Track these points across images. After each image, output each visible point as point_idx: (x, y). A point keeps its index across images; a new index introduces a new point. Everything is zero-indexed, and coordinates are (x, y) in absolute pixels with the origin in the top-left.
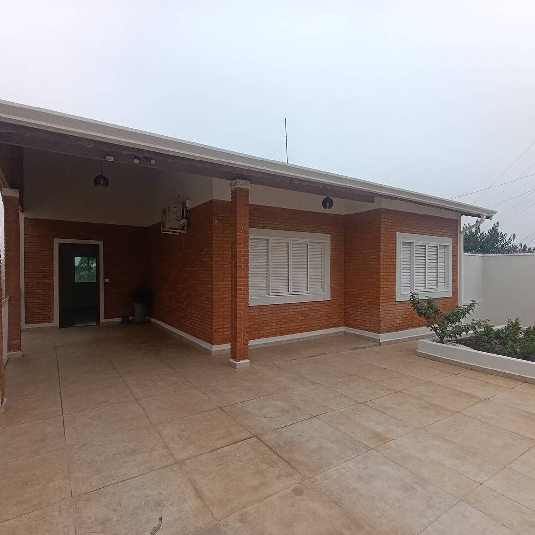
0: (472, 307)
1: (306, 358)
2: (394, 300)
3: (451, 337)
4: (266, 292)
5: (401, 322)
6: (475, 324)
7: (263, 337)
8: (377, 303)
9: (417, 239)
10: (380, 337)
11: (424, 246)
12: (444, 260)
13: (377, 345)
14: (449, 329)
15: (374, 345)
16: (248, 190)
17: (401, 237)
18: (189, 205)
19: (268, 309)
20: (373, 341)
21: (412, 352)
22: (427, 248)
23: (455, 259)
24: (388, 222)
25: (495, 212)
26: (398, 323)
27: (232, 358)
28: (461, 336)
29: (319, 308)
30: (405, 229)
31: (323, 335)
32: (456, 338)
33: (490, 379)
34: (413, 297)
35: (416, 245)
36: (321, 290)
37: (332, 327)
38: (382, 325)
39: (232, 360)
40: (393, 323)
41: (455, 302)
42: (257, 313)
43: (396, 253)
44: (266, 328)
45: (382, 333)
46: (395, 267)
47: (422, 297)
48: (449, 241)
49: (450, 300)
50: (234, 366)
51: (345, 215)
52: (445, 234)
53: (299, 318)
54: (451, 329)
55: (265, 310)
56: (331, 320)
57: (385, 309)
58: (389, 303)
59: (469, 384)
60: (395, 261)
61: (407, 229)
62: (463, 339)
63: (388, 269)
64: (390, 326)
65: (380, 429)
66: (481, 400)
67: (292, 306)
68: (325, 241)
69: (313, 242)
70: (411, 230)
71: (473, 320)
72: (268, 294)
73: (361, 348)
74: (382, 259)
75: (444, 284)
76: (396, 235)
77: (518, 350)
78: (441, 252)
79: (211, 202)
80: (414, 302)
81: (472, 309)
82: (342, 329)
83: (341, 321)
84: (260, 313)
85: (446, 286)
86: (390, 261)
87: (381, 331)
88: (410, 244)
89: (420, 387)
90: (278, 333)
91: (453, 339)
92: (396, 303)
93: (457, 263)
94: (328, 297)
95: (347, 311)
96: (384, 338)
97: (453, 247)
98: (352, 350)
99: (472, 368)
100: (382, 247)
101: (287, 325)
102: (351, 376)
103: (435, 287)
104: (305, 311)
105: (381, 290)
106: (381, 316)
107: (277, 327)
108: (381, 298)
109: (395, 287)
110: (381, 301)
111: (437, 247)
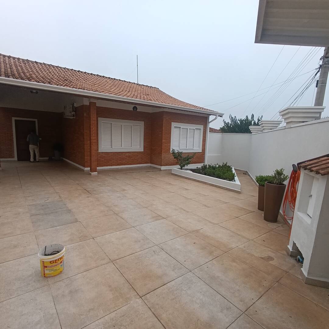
2: (169, 152)
4: (111, 147)
8: (160, 153)
9: (182, 126)
10: (161, 167)
12: (198, 136)
13: (159, 171)
16: (96, 103)
17: (174, 124)
18: (75, 105)
20: (158, 169)
22: (188, 129)
24: (167, 117)
25: (223, 114)
26: (171, 162)
27: (90, 171)
29: (137, 155)
30: (176, 121)
31: (140, 167)
34: (173, 151)
35: (182, 128)
36: (139, 147)
37: (144, 164)
38: (162, 162)
39: (90, 172)
40: (168, 162)
41: (203, 155)
42: (106, 156)
43: (171, 131)
44: (111, 162)
46: (171, 138)
48: (201, 127)
49: (200, 153)
50: (91, 174)
51: (151, 113)
52: (199, 123)
53: (127, 159)
55: (110, 154)
56: (143, 160)
57: (164, 155)
58: (166, 153)
60: (171, 135)
61: (178, 121)
63: (167, 138)
67: (124, 153)
68: (141, 125)
69: (134, 125)
70: (180, 121)
73: (151, 171)
74: (163, 134)
76: (171, 123)
78: (197, 132)
79: (83, 106)
80: (173, 153)
82: (149, 165)
83: (149, 161)
84: (108, 155)
85: (199, 147)
86: (168, 135)
87: (162, 165)
88: (180, 127)
90: (116, 164)
94: (142, 150)
95: (151, 157)
96: (163, 168)
97: (204, 129)
98: (146, 172)
100: (163, 129)
101: (121, 161)
103: (193, 147)
104: (130, 156)
105: (163, 147)
106: (162, 159)
107: (116, 162)
108: (163, 151)
109: (170, 146)
110: (162, 152)
111: (194, 129)
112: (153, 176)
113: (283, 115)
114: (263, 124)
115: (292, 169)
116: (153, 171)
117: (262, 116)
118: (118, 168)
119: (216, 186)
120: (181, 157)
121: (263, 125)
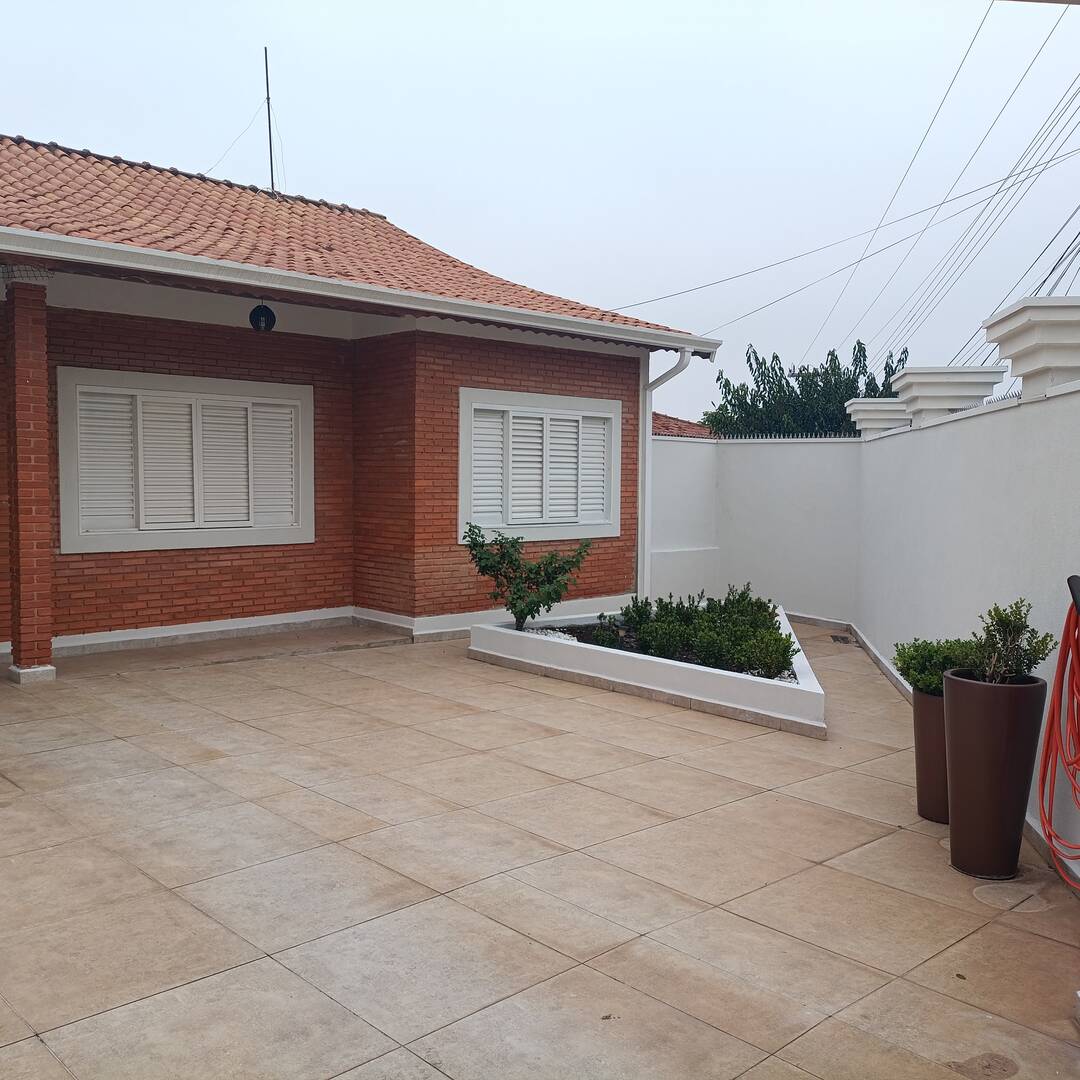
0: (582, 554)
2: (453, 542)
4: (132, 522)
5: (474, 591)
7: (123, 626)
8: (406, 548)
9: (520, 404)
10: (412, 624)
11: (542, 419)
12: (600, 449)
13: (404, 642)
15: (395, 642)
16: (44, 288)
17: (471, 399)
19: (135, 562)
20: (396, 634)
22: (547, 422)
23: (629, 450)
24: (434, 363)
25: (718, 345)
26: (465, 592)
27: (15, 663)
29: (282, 560)
30: (485, 379)
35: (514, 417)
36: (290, 518)
37: (319, 607)
38: (418, 597)
39: (13, 668)
40: (449, 593)
41: (629, 550)
42: (105, 571)
43: (458, 433)
44: (130, 606)
45: (420, 614)
46: (457, 467)
48: (613, 409)
49: (614, 544)
50: (14, 679)
51: (352, 340)
52: (601, 391)
53: (224, 584)
55: (126, 562)
56: (316, 590)
58: (437, 549)
60: (457, 454)
61: (491, 380)
63: (436, 470)
64: (443, 600)
67: (204, 555)
68: (298, 403)
69: (259, 405)
70: (502, 381)
72: (137, 526)
73: (358, 647)
74: (418, 449)
75: (601, 507)
76: (457, 393)
78: (590, 435)
80: (473, 545)
82: (348, 611)
83: (346, 593)
84: (114, 571)
85: (606, 510)
86: (443, 452)
87: (417, 610)
88: (503, 413)
92: (458, 548)
93: (637, 459)
94: (306, 534)
95: (358, 569)
96: (422, 626)
97: (625, 421)
98: (334, 650)
99: (547, 674)
100: (418, 421)
101: (192, 601)
103: (573, 514)
104: (240, 568)
105: (417, 517)
106: (416, 577)
107: (161, 603)
108: (417, 537)
109: (456, 512)
110: (417, 543)
111: (577, 421)
112: (369, 674)
113: (1002, 342)
114: (914, 387)
115: (1071, 600)
116: (369, 646)
117: (905, 351)
118: (177, 637)
119: (702, 708)
120: (515, 565)
121: (914, 392)
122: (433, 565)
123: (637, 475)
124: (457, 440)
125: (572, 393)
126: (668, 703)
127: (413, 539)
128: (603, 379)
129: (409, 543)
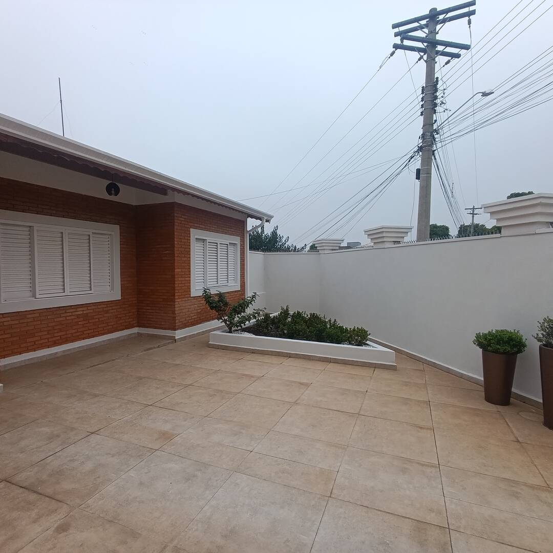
0: (254, 299)
1: (88, 368)
2: (189, 296)
3: (237, 326)
4: (30, 294)
5: (196, 317)
6: (256, 313)
7: (28, 350)
8: (170, 300)
9: (210, 237)
10: (175, 333)
11: (216, 243)
12: (234, 257)
13: (172, 343)
14: (236, 319)
15: (169, 343)
17: (195, 234)
19: (33, 316)
20: (169, 339)
21: (205, 345)
22: (219, 245)
24: (181, 217)
26: (193, 317)
28: (245, 325)
29: (107, 309)
30: (198, 225)
31: (113, 339)
32: (241, 327)
33: (267, 359)
34: (205, 292)
35: (209, 242)
36: (109, 288)
37: (123, 329)
38: (177, 321)
40: (187, 319)
41: (243, 295)
42: (17, 322)
43: (190, 249)
44: (31, 340)
45: (178, 329)
46: (190, 263)
47: (213, 292)
48: (237, 240)
49: (239, 293)
51: (136, 206)
52: (234, 233)
53: (80, 323)
54: (238, 319)
55: (30, 316)
56: (121, 321)
57: (179, 305)
58: (183, 299)
59: (251, 366)
60: (190, 257)
61: (201, 226)
62: (246, 328)
63: (183, 265)
64: (185, 322)
65: (167, 427)
66: (259, 378)
67: (70, 309)
68: (113, 233)
70: (203, 227)
71: (254, 309)
72: (34, 296)
73: (155, 348)
74: (176, 255)
75: (234, 279)
76: (189, 231)
77: (286, 332)
78: (231, 249)
80: (207, 297)
81: (254, 300)
82: (135, 330)
83: (134, 322)
84: (21, 321)
86: (185, 257)
87: (177, 327)
88: (204, 240)
89: (209, 377)
90: (49, 344)
91: (239, 328)
92: (190, 298)
93: (244, 260)
94: (117, 295)
95: (140, 310)
96: (179, 334)
97: (241, 245)
98: (145, 351)
99: (253, 352)
100: (176, 242)
101: (63, 333)
102: (141, 379)
103: (226, 282)
104: (87, 314)
105: (176, 286)
106: (176, 312)
107: (48, 336)
108: (176, 294)
109: (190, 283)
110: (176, 297)
111: (227, 245)
118: (57, 353)
119: (336, 361)
121: (384, 235)
122: (181, 307)
123: (244, 266)
124: (190, 251)
125: (226, 233)
126: (319, 361)
127: (174, 295)
128: (235, 228)
129: (172, 297)
